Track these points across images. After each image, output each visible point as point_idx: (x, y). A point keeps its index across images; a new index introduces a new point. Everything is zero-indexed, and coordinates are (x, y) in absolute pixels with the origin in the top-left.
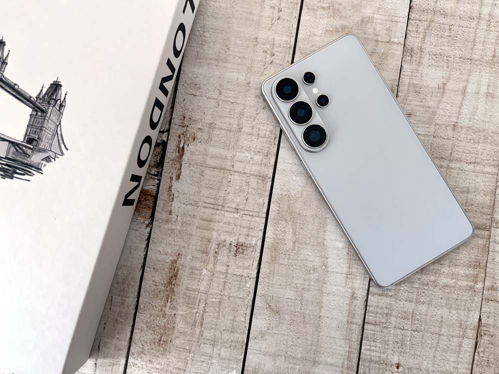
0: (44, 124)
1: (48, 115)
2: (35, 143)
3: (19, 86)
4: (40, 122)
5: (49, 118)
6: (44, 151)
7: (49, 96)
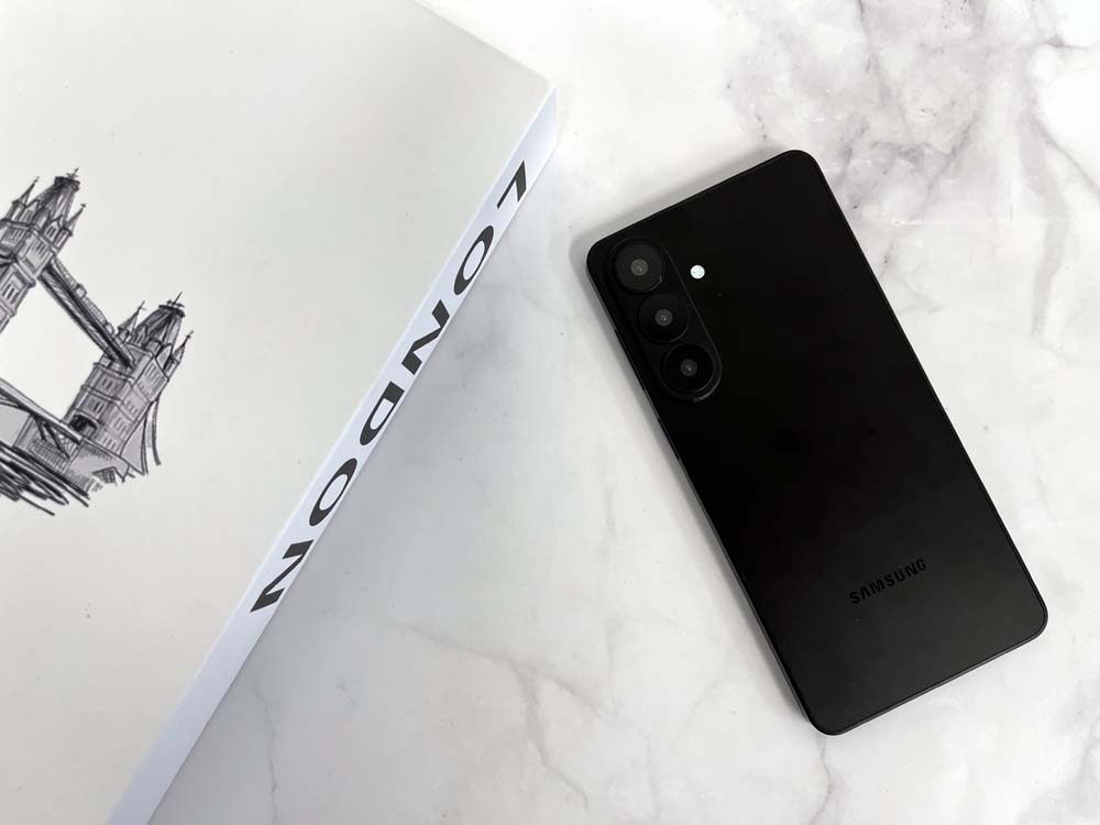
0: (120, 390)
1: (136, 375)
2: (88, 429)
3: (86, 292)
4: (113, 387)
5: (136, 382)
6: (105, 453)
7: (149, 330)
